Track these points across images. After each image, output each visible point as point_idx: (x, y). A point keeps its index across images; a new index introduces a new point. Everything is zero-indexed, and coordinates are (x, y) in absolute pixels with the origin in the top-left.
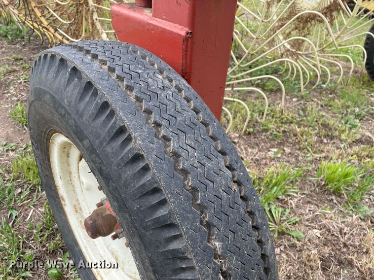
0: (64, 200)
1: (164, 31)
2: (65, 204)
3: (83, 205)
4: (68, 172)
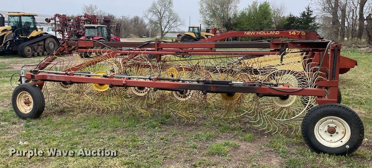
3: (318, 135)
4: (316, 129)
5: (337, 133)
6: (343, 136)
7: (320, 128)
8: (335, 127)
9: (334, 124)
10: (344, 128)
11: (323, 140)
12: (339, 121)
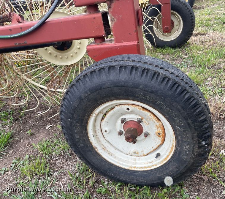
0: (96, 148)
1: (125, 46)
2: (97, 150)
3: (106, 145)
4: (95, 131)
6: (160, 142)
7: (104, 128)
8: (140, 121)
9: (136, 114)
10: (158, 123)
11: (117, 154)
12: (143, 108)
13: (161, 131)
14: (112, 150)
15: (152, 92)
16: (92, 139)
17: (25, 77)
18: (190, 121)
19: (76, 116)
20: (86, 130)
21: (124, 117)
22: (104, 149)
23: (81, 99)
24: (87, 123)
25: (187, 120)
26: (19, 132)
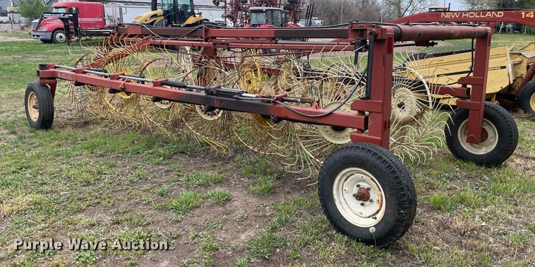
1: (373, 139)
3: (343, 201)
4: (338, 188)
5: (371, 201)
6: (378, 208)
7: (345, 188)
8: (369, 189)
9: (367, 183)
10: (379, 192)
11: (348, 210)
12: (372, 179)
13: (380, 199)
14: (346, 206)
15: (375, 167)
16: (335, 192)
17: (301, 144)
18: (394, 192)
19: (330, 171)
20: (333, 184)
21: (360, 183)
22: (341, 204)
23: (336, 162)
24: (335, 179)
25: (392, 190)
26: (279, 187)
